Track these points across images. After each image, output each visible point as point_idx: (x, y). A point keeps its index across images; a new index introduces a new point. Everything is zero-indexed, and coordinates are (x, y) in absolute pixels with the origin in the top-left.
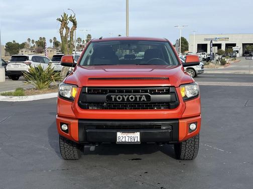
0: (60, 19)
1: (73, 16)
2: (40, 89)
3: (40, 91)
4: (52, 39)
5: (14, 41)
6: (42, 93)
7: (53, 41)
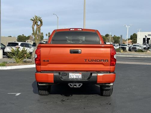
0: (32, 19)
1: (40, 18)
2: (17, 62)
3: (17, 64)
4: (48, 34)
5: (23, 35)
6: (18, 65)
7: (48, 35)
